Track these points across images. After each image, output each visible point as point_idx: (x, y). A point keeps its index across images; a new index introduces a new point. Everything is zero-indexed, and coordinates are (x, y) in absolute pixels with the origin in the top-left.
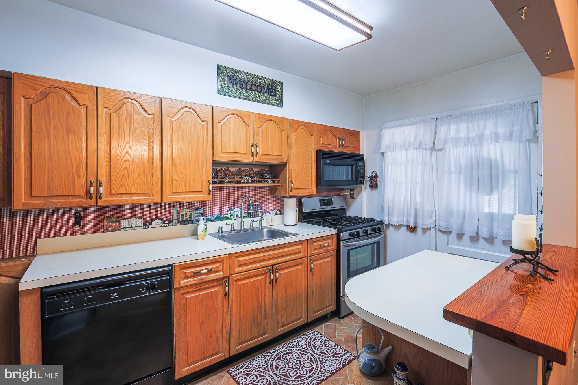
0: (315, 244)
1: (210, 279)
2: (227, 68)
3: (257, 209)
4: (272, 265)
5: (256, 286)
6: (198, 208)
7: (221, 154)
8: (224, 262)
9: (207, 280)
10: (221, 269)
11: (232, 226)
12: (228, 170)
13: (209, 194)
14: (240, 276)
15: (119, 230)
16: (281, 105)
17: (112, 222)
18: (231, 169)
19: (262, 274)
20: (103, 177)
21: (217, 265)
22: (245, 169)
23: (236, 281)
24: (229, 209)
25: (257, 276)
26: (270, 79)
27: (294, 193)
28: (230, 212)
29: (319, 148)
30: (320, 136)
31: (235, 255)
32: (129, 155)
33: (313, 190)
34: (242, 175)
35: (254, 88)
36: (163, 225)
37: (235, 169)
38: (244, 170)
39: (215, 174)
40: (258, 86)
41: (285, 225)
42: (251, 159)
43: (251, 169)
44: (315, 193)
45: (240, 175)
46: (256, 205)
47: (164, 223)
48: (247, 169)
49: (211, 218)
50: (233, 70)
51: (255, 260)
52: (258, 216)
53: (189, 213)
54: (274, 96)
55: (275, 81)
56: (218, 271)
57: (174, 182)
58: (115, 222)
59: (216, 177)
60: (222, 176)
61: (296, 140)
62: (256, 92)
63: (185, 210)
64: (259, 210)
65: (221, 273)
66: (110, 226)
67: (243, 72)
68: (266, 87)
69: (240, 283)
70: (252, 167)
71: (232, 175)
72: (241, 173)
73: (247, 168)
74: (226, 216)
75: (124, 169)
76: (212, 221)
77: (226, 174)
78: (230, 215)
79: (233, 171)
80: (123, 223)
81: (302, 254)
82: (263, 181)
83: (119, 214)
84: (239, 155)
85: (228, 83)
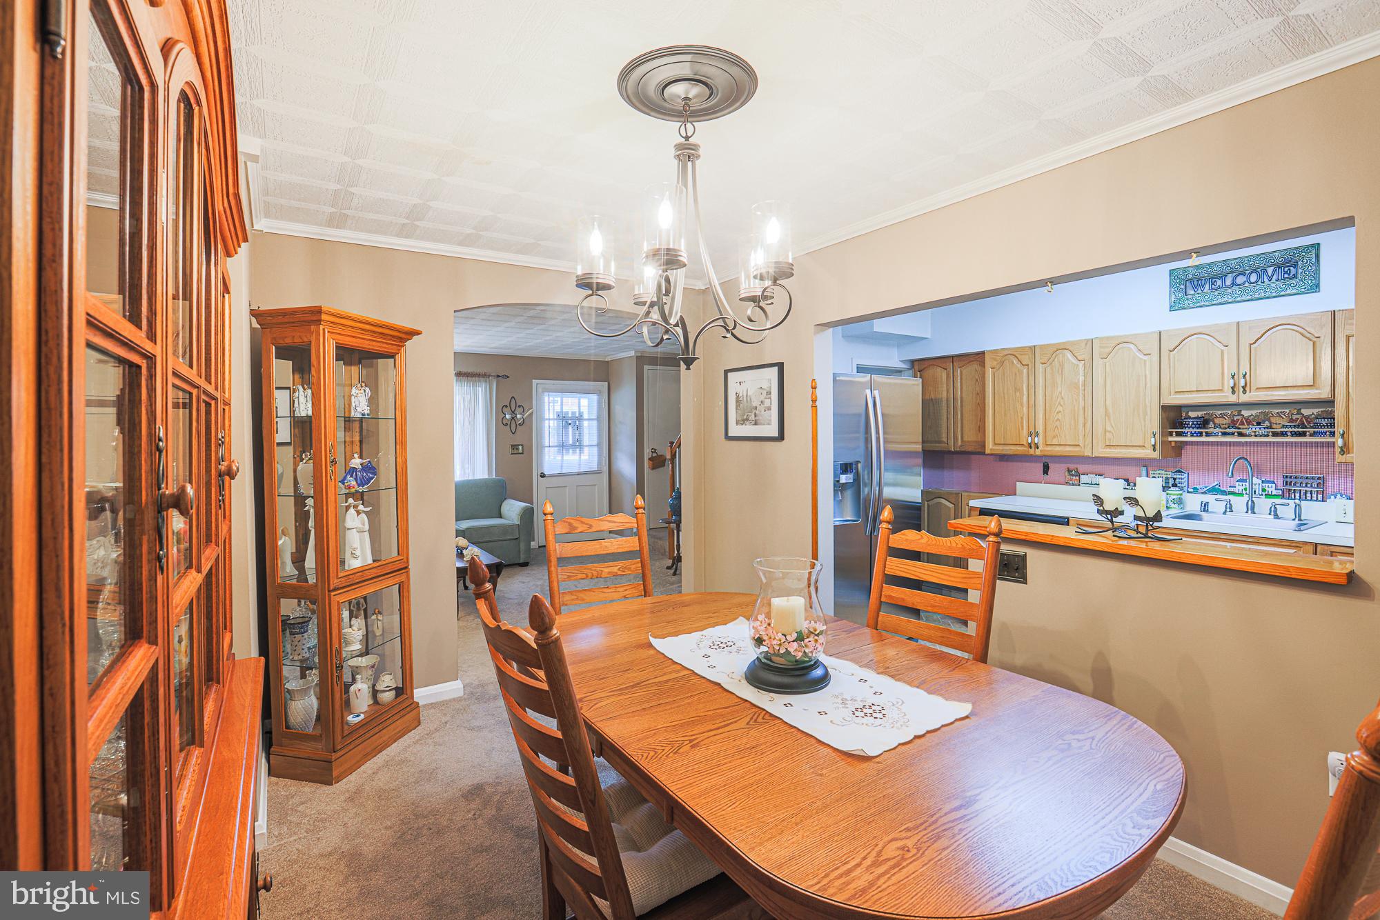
3: (1308, 485)
6: (1179, 471)
7: (1174, 395)
11: (1226, 504)
12: (1239, 414)
13: (1154, 450)
15: (1079, 485)
17: (1073, 475)
18: (1246, 413)
20: (1040, 429)
22: (1280, 411)
24: (1240, 478)
28: (1241, 484)
32: (1061, 406)
34: (1270, 423)
36: (1128, 487)
37: (1254, 412)
38: (1278, 412)
42: (1233, 399)
43: (1296, 411)
45: (1267, 422)
47: (1128, 485)
48: (1285, 411)
49: (1201, 489)
53: (1164, 476)
57: (1107, 433)
58: (1076, 476)
63: (1158, 472)
66: (1071, 480)
70: (1239, 408)
71: (1249, 423)
72: (1269, 420)
73: (1227, 410)
74: (1232, 489)
75: (1056, 421)
76: (1204, 493)
77: (1234, 422)
78: (1241, 488)
79: (1250, 417)
80: (1084, 478)
83: (1081, 468)
84: (1209, 394)
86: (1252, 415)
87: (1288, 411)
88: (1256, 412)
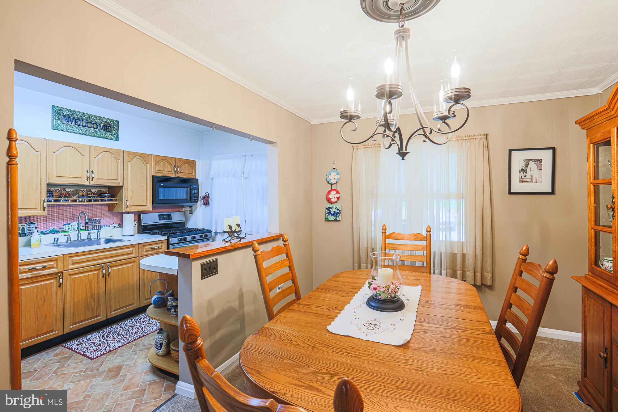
0: (146, 247)
1: (44, 274)
2: (62, 109)
3: (95, 223)
4: (105, 263)
5: (90, 279)
6: (32, 223)
7: (55, 178)
8: (59, 261)
9: (41, 274)
10: (55, 266)
11: (68, 237)
12: (64, 190)
13: (44, 210)
14: (73, 271)
16: (117, 139)
18: (68, 190)
19: (96, 270)
21: (53, 263)
23: (70, 275)
24: (65, 223)
25: (90, 271)
26: (106, 118)
27: (130, 209)
28: (66, 226)
29: (154, 174)
30: (156, 164)
31: (69, 256)
33: (149, 207)
34: (79, 195)
35: (90, 125)
37: (71, 190)
38: (82, 190)
39: (50, 194)
40: (93, 124)
41: (123, 236)
42: (87, 183)
43: (88, 190)
44: (151, 209)
45: (77, 195)
46: (94, 220)
49: (45, 231)
50: (68, 110)
51: (88, 259)
52: (96, 229)
53: (23, 227)
54: (110, 132)
55: (111, 120)
56: (53, 268)
59: (51, 197)
60: (57, 195)
61: (132, 167)
62: (92, 128)
64: (97, 224)
65: (56, 269)
67: (78, 112)
68: (102, 125)
69: (74, 277)
70: (90, 188)
71: (69, 195)
72: (78, 193)
73: (85, 189)
74: (62, 230)
76: (48, 234)
77: (61, 194)
78: (66, 228)
79: (70, 191)
81: (134, 255)
82: (100, 200)
84: (75, 179)
85: (63, 120)
86: (71, 191)
87: (86, 190)
88: (72, 189)
